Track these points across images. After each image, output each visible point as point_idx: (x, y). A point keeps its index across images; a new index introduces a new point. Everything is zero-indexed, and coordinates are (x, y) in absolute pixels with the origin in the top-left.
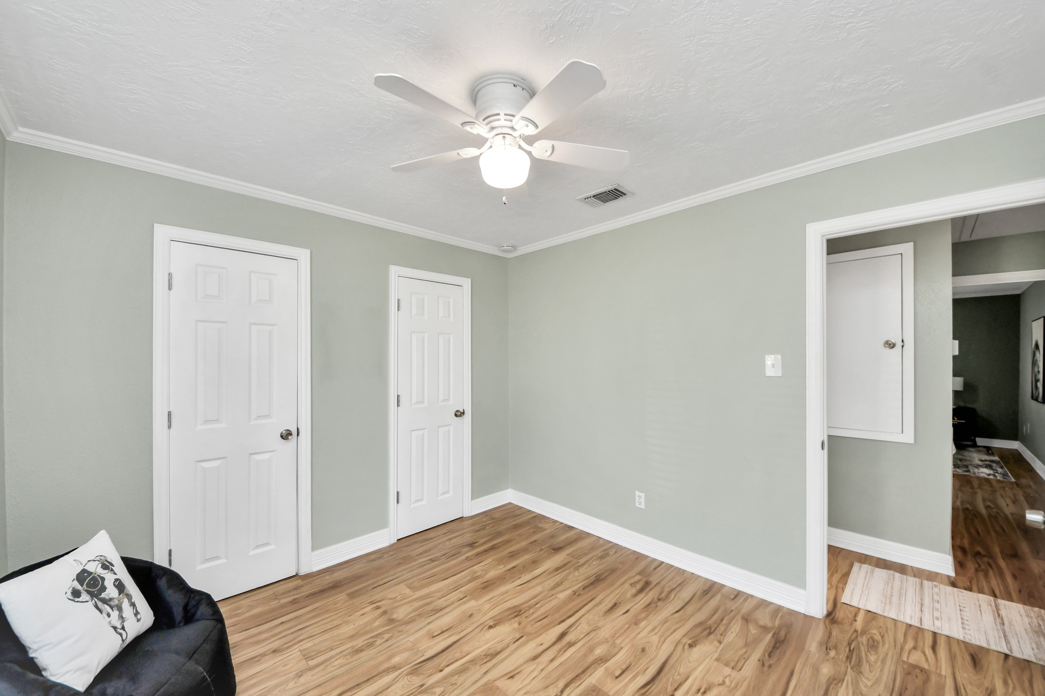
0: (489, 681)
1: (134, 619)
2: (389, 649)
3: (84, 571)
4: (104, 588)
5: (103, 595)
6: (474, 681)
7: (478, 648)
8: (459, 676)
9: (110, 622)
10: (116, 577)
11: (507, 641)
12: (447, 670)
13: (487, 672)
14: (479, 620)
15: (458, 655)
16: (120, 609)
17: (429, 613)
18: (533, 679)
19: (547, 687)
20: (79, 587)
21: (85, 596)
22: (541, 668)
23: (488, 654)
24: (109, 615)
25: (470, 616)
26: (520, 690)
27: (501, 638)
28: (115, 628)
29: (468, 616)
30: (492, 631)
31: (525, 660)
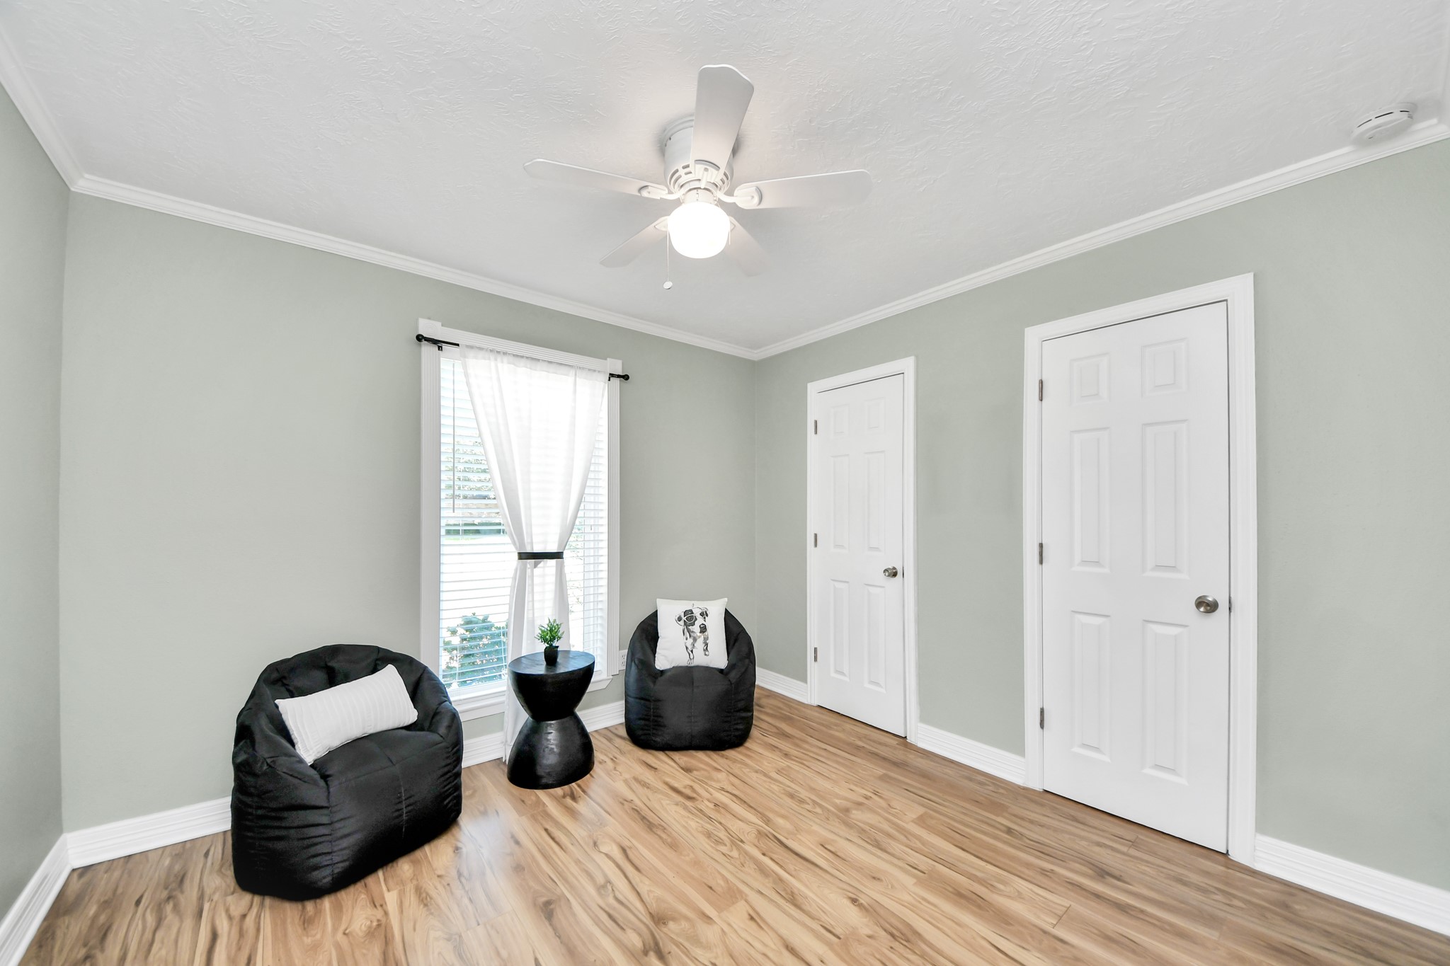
0: (746, 895)
1: (703, 653)
2: (797, 815)
3: (691, 611)
4: (693, 624)
5: (690, 627)
6: (746, 881)
7: (806, 886)
8: (755, 869)
9: (686, 643)
10: (704, 623)
11: (824, 917)
12: (766, 860)
13: (762, 893)
14: (865, 886)
15: (791, 867)
16: (695, 640)
17: (869, 838)
18: (747, 942)
19: (732, 956)
20: (683, 616)
21: (682, 623)
22: (771, 955)
23: (795, 896)
24: (687, 639)
25: (874, 878)
26: (729, 925)
27: (830, 910)
28: (687, 648)
29: (874, 875)
30: (847, 903)
31: (785, 937)
